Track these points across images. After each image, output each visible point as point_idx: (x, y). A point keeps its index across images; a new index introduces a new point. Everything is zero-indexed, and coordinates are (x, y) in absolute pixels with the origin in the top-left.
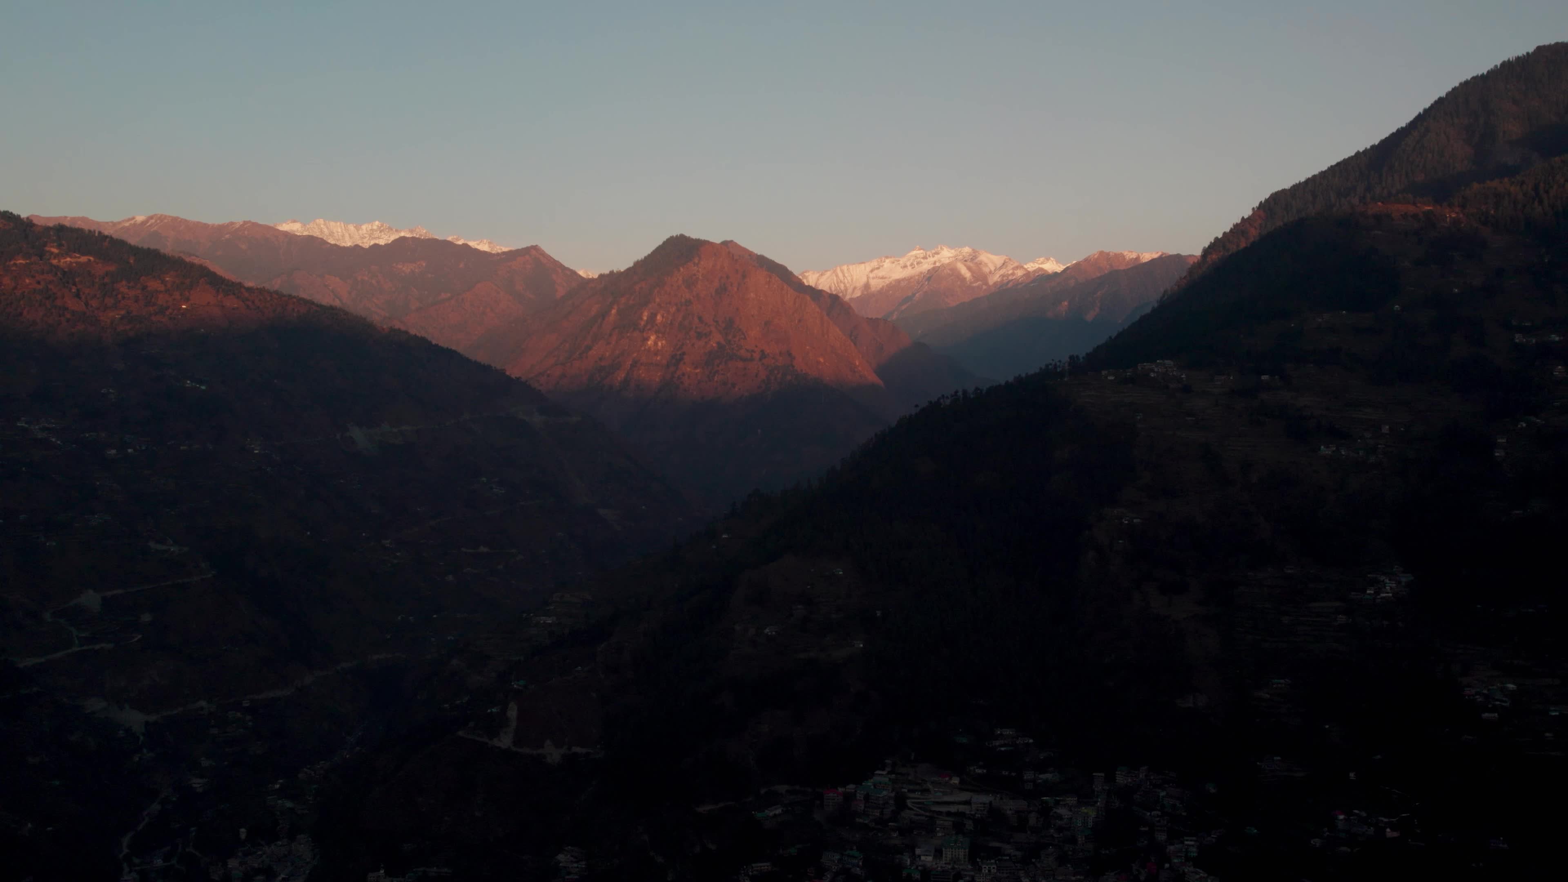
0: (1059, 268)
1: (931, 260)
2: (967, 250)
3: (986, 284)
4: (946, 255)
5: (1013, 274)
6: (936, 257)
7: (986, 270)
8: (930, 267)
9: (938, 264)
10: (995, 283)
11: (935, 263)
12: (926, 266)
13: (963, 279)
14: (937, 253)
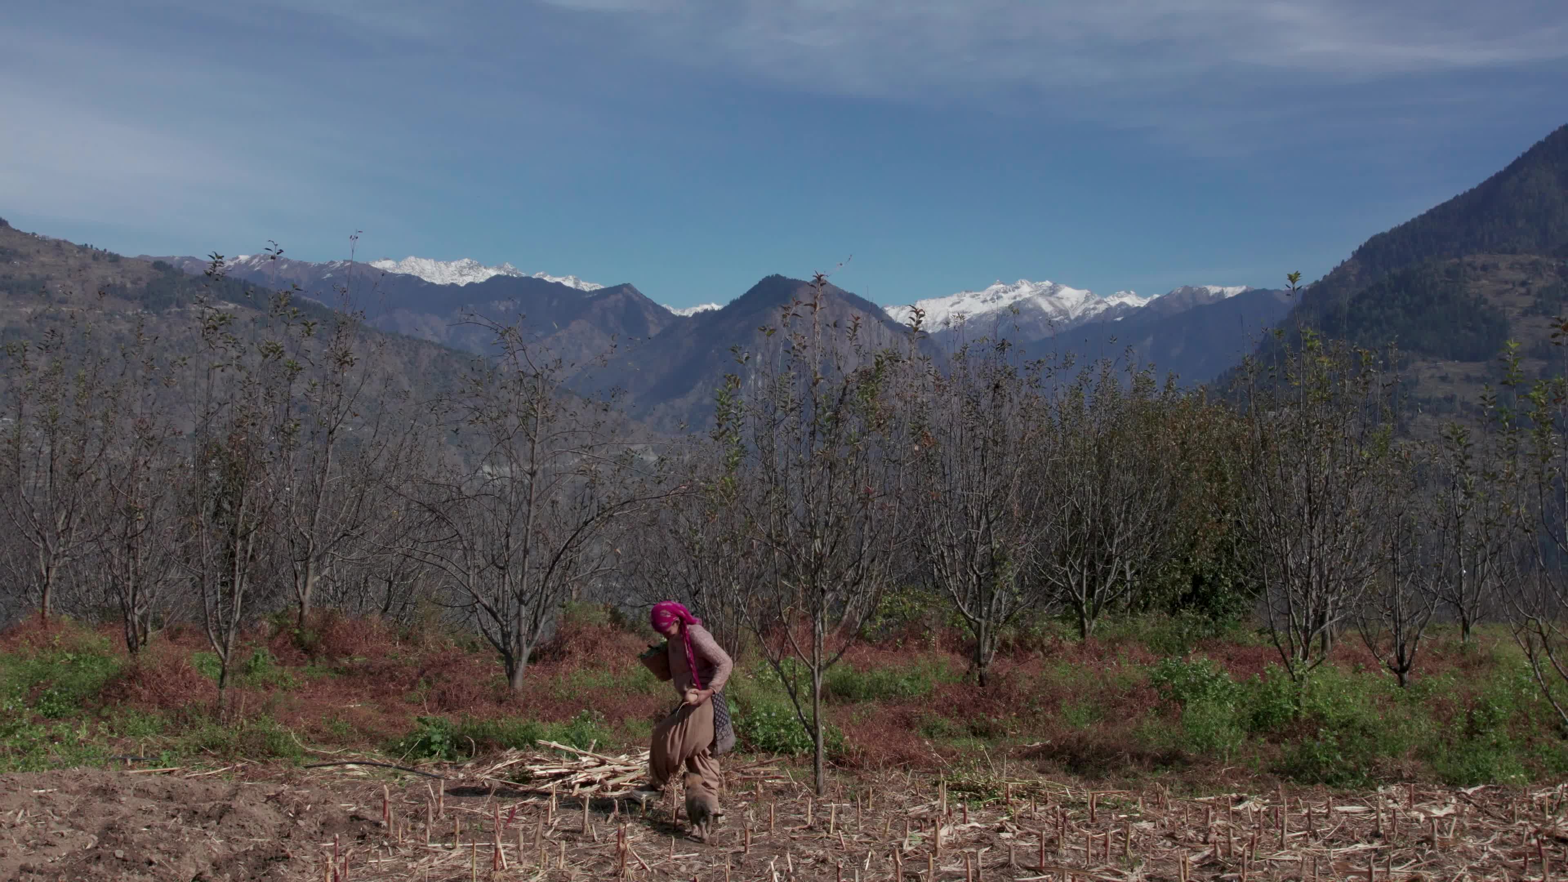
0: (1143, 303)
1: (1012, 294)
2: (1048, 283)
3: (1068, 318)
4: (1025, 290)
5: (1094, 309)
6: (1017, 292)
7: (1068, 304)
8: (1012, 302)
9: (1018, 299)
10: (1077, 319)
11: (1015, 298)
12: (1006, 301)
13: (1045, 314)
14: (1018, 288)
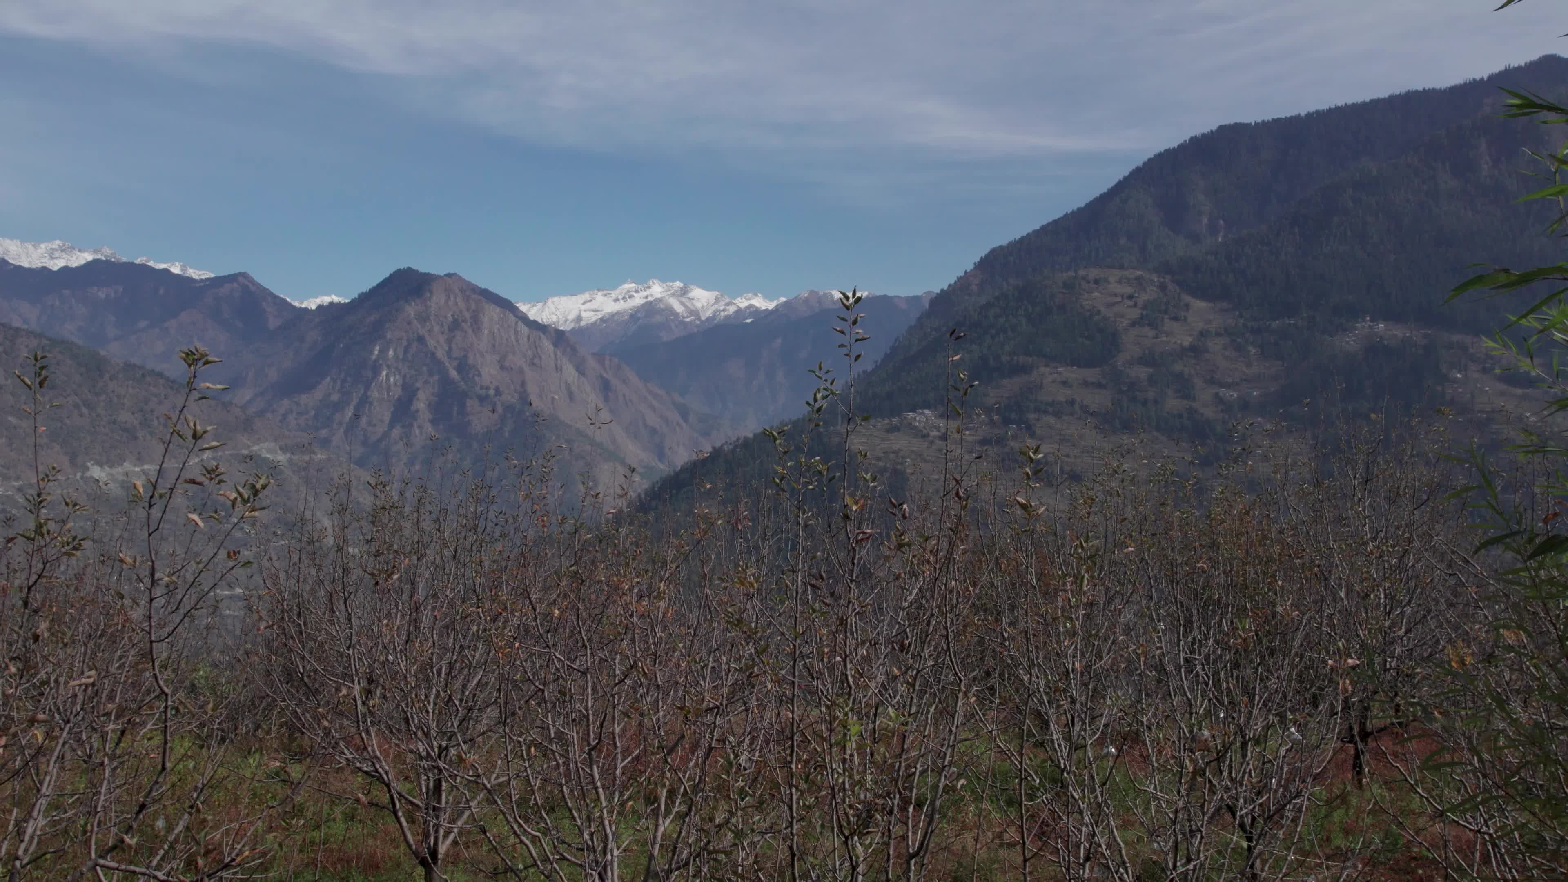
0: (771, 306)
1: (645, 294)
2: (678, 284)
3: (699, 319)
4: (657, 290)
5: (724, 310)
6: (648, 292)
7: (699, 305)
8: (644, 301)
9: (650, 299)
10: (708, 319)
11: (646, 297)
12: (638, 300)
13: (676, 315)
14: (649, 287)
